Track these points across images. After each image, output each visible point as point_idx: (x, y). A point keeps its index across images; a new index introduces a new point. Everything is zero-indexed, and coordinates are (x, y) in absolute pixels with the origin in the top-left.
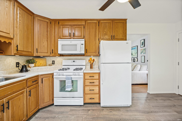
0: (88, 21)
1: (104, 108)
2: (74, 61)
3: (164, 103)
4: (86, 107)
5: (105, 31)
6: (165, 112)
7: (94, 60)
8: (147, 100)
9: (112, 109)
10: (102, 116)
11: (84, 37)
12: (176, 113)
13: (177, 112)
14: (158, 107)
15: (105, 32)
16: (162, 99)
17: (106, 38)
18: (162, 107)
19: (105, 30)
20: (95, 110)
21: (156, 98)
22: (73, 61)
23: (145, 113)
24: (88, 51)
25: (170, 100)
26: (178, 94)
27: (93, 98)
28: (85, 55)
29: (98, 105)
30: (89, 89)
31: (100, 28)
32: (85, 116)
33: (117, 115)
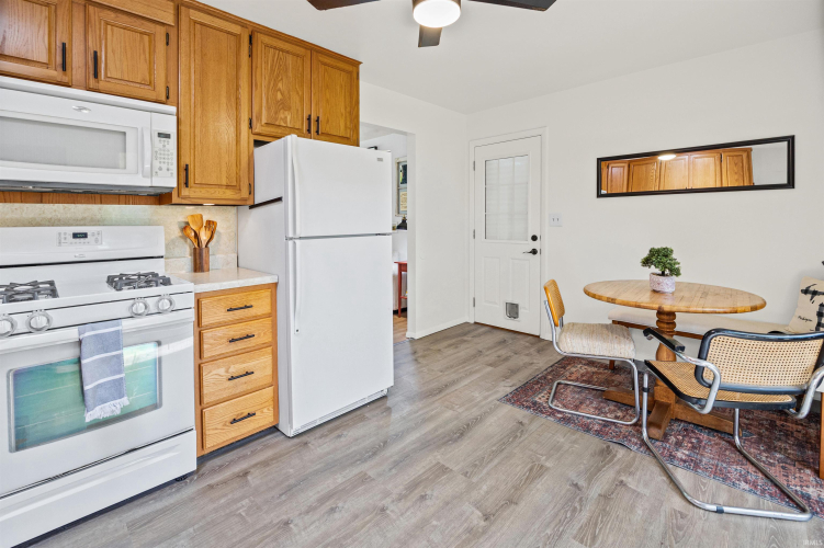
0: (191, 11)
1: (304, 438)
2: (85, 235)
3: (459, 354)
4: (214, 471)
5: (279, 90)
6: (471, 373)
7: (211, 225)
8: (420, 360)
9: (337, 428)
10: (319, 466)
11: (168, 98)
12: (490, 369)
13: (491, 365)
14: (452, 367)
15: (279, 96)
16: (450, 346)
17: (286, 122)
18: (460, 364)
19: (280, 85)
20: (272, 460)
21: (435, 347)
22: (75, 236)
23: (435, 395)
24: (196, 175)
25: (465, 341)
26: (472, 322)
27: (246, 414)
28: (175, 199)
29: (270, 439)
30: (227, 372)
31: (259, 70)
32: (245, 502)
33: (365, 436)
